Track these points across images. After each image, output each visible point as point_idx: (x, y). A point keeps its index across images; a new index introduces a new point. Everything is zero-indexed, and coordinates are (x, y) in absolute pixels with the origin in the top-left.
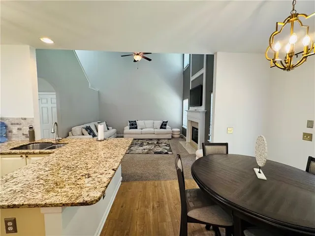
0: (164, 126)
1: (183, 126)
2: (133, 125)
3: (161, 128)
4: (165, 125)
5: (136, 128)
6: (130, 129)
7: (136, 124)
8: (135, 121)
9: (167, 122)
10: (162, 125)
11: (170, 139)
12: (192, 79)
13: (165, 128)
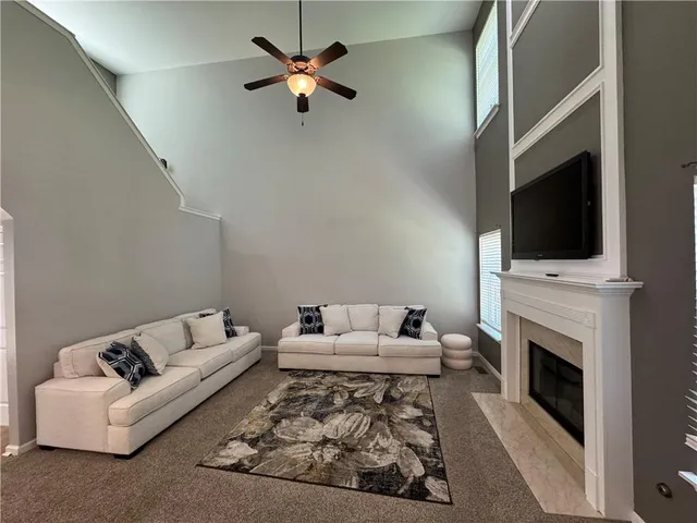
0: (411, 325)
1: (483, 326)
2: (312, 322)
3: (403, 332)
4: (418, 324)
5: (321, 330)
6: (302, 332)
7: (320, 319)
8: (318, 309)
9: (423, 313)
10: (406, 321)
11: (437, 376)
12: (515, 150)
13: (416, 336)
